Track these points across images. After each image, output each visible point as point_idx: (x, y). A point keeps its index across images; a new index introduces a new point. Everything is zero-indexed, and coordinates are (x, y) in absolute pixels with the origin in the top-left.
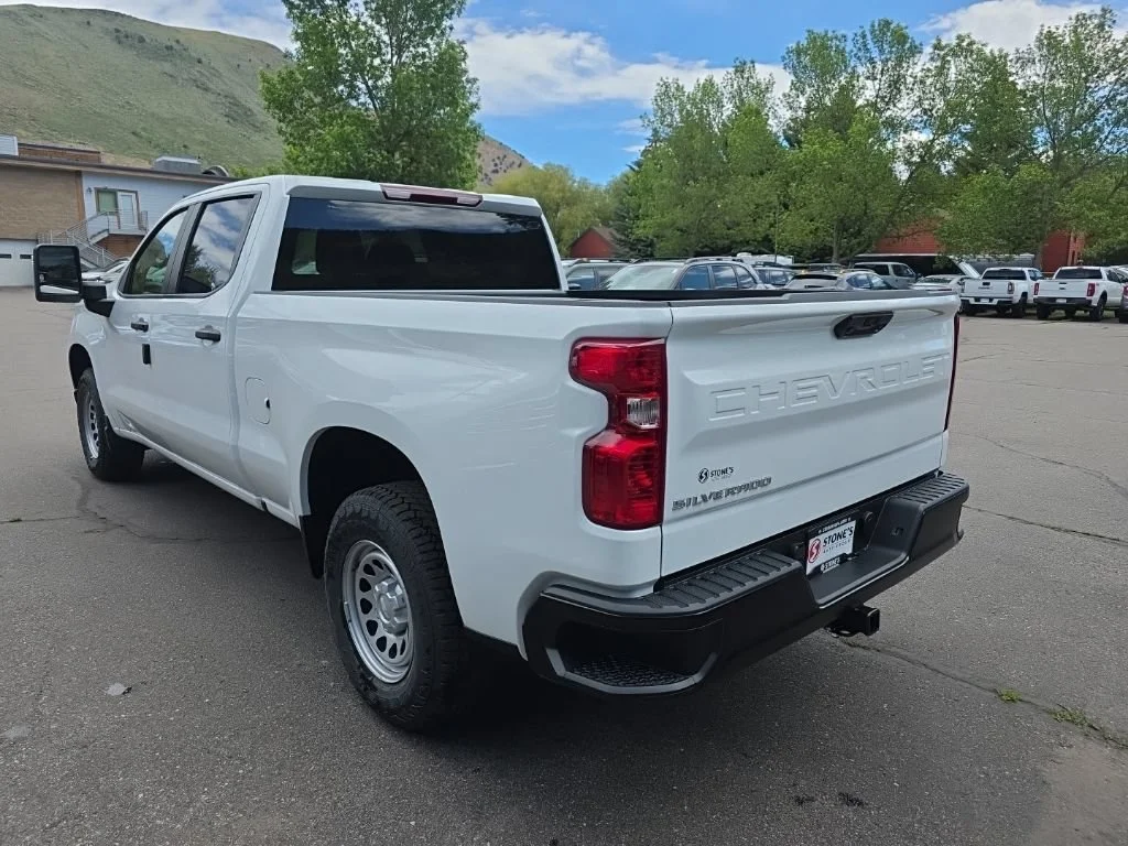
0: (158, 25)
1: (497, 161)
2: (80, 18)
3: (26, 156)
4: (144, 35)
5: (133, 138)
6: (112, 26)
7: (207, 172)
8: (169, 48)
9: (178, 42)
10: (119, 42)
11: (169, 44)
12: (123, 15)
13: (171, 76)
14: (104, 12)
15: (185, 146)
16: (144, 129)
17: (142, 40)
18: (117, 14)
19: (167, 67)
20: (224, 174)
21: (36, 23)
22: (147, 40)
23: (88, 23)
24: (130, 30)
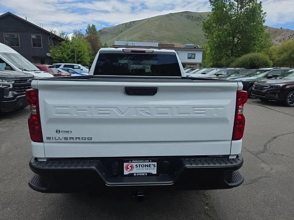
0: (196, 12)
1: (290, 37)
2: (180, 14)
3: (160, 46)
4: (193, 16)
5: (187, 40)
6: (186, 15)
7: (195, 47)
8: (198, 18)
9: (200, 16)
10: (188, 18)
11: (198, 17)
12: (190, 12)
13: (198, 24)
14: (186, 12)
15: (198, 41)
16: (190, 38)
17: (193, 17)
19: (197, 22)
20: (198, 47)
21: (172, 17)
22: (194, 17)
23: (182, 15)
24: (190, 15)
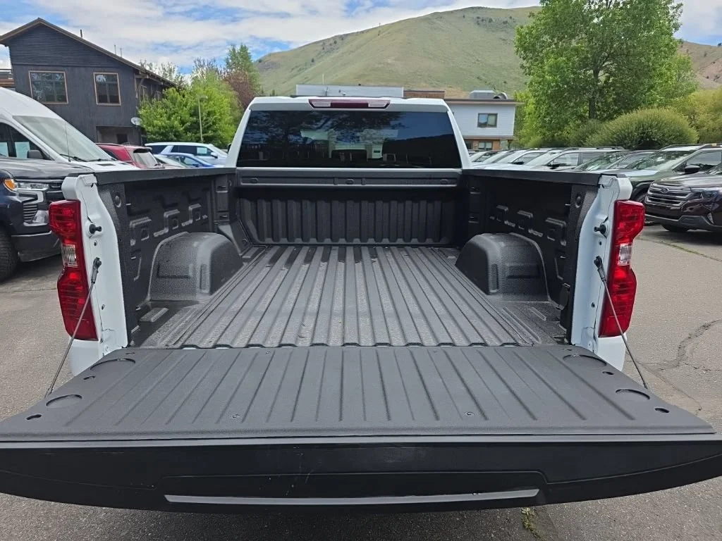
0: (500, 10)
2: (461, 14)
4: (492, 18)
5: (477, 81)
6: (475, 16)
7: (496, 97)
8: (505, 22)
9: (511, 17)
10: (479, 24)
11: (505, 20)
13: (504, 40)
15: (505, 82)
16: (484, 75)
17: (491, 21)
18: (479, 8)
19: (502, 35)
20: (505, 98)
21: (438, 22)
22: (494, 20)
23: (464, 16)
24: (484, 16)
